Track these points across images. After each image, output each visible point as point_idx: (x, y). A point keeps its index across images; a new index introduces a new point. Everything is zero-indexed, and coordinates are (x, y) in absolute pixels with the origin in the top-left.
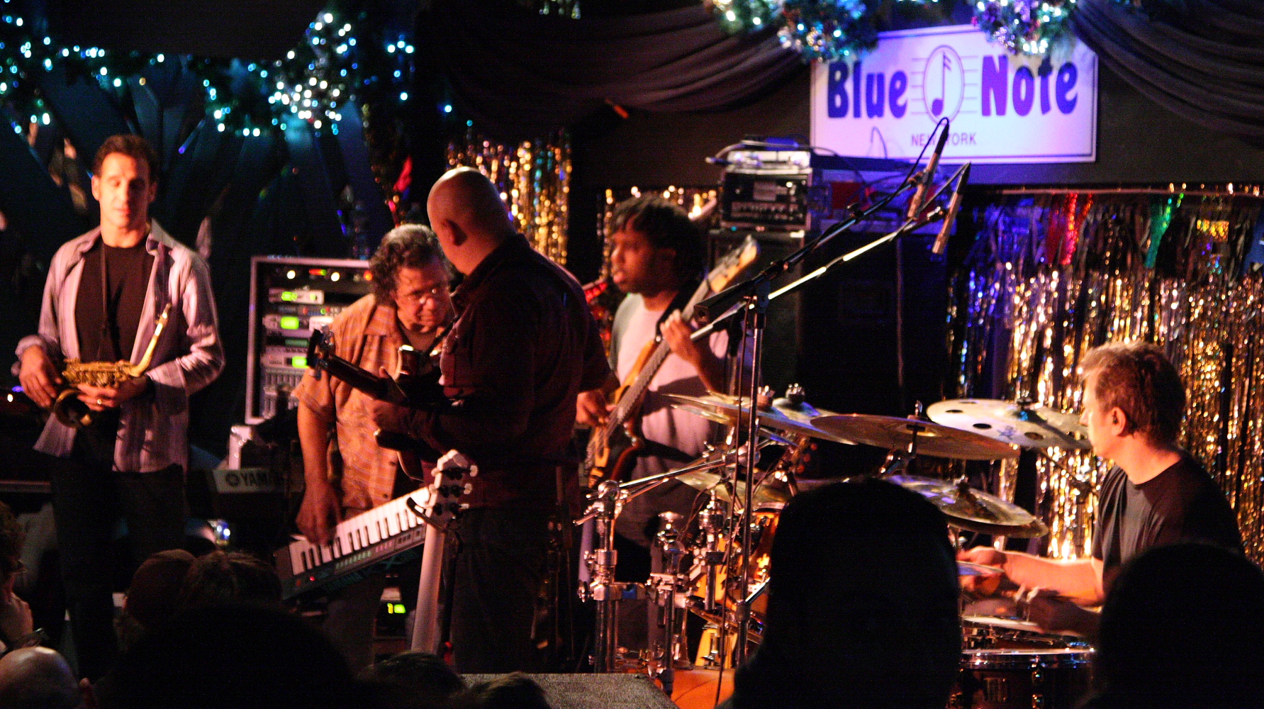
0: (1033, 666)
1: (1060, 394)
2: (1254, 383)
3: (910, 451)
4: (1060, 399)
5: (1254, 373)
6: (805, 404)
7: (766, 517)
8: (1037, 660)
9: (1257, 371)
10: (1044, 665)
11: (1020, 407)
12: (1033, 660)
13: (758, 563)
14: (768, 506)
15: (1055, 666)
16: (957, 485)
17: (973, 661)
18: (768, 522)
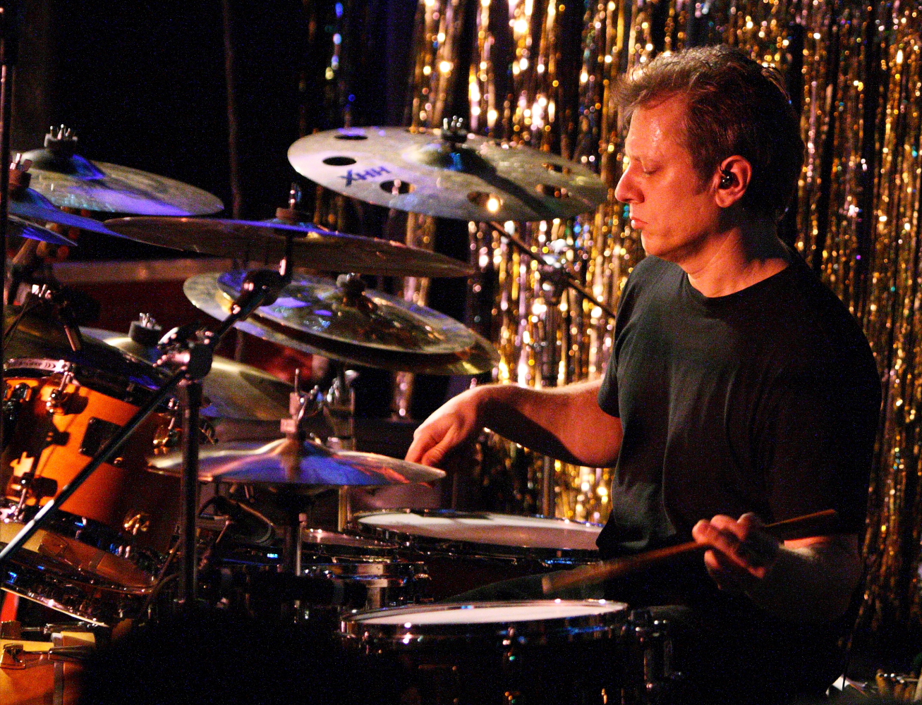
0: (505, 642)
1: (506, 104)
2: (840, 95)
3: (282, 272)
4: (507, 113)
5: (842, 78)
6: (78, 160)
7: (24, 386)
8: (511, 632)
9: (845, 74)
10: (522, 640)
11: (448, 144)
12: (503, 632)
13: (12, 469)
14: (27, 364)
15: (543, 641)
16: (344, 285)
17: (398, 636)
18: (27, 395)
